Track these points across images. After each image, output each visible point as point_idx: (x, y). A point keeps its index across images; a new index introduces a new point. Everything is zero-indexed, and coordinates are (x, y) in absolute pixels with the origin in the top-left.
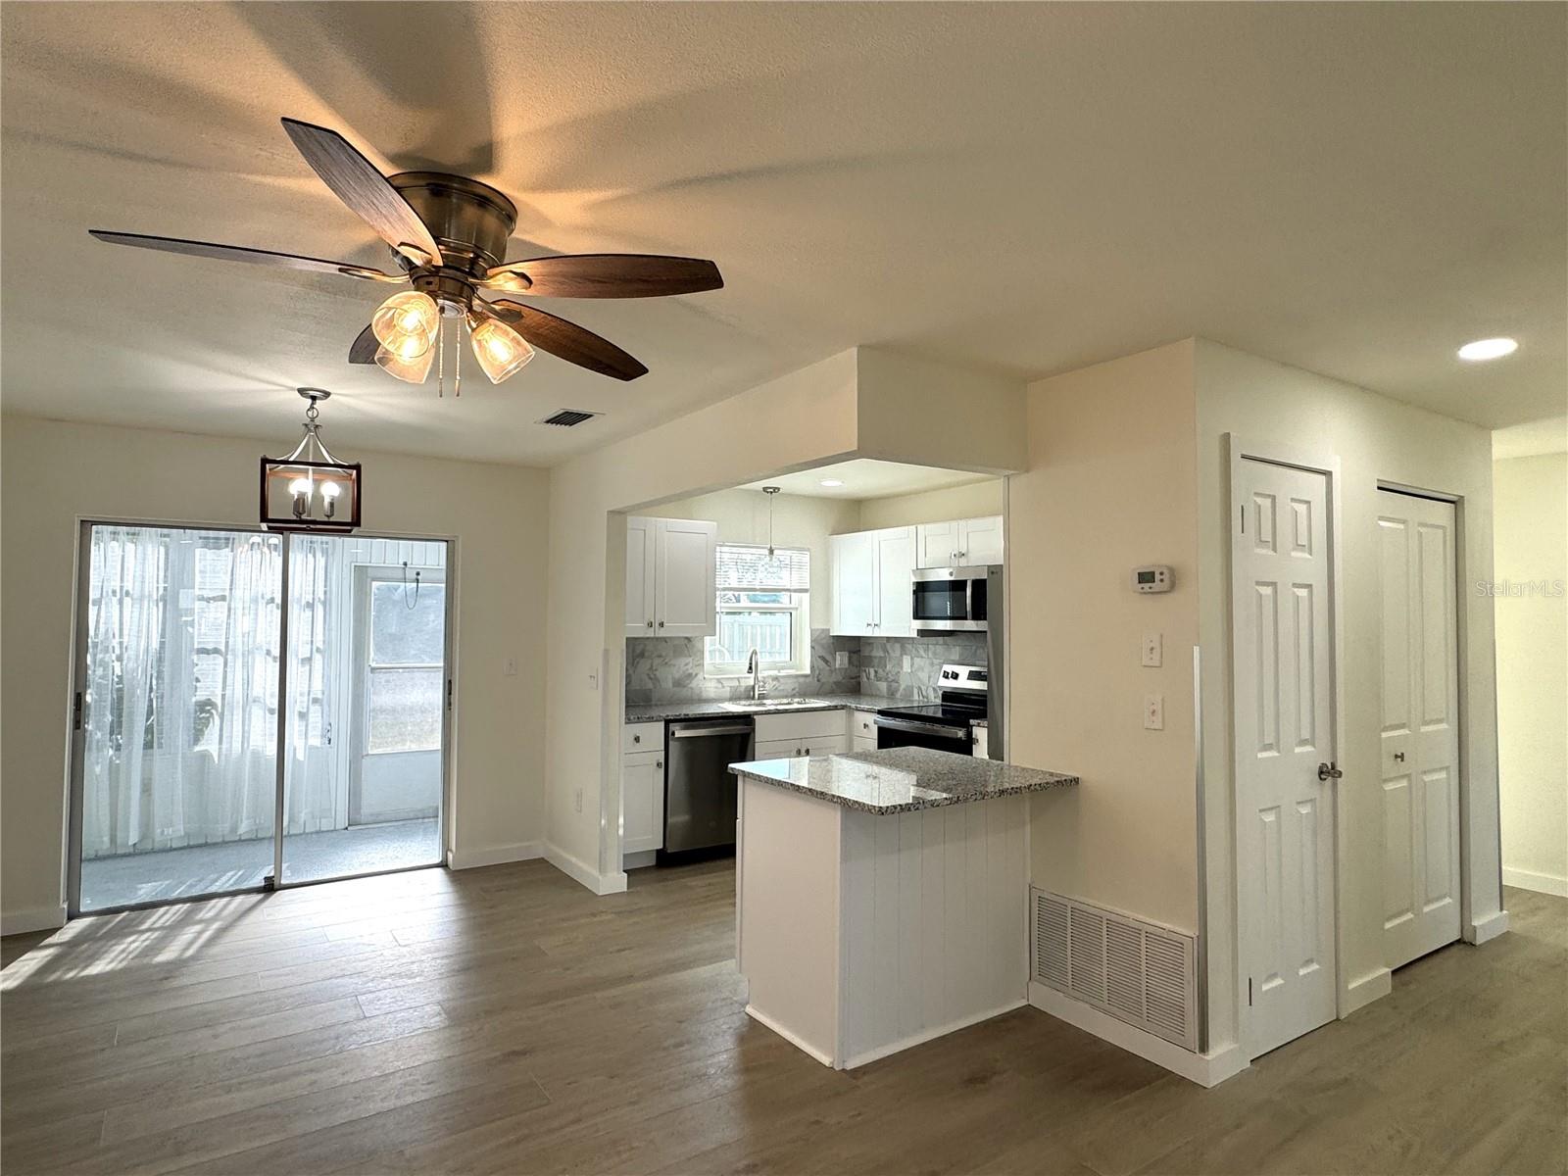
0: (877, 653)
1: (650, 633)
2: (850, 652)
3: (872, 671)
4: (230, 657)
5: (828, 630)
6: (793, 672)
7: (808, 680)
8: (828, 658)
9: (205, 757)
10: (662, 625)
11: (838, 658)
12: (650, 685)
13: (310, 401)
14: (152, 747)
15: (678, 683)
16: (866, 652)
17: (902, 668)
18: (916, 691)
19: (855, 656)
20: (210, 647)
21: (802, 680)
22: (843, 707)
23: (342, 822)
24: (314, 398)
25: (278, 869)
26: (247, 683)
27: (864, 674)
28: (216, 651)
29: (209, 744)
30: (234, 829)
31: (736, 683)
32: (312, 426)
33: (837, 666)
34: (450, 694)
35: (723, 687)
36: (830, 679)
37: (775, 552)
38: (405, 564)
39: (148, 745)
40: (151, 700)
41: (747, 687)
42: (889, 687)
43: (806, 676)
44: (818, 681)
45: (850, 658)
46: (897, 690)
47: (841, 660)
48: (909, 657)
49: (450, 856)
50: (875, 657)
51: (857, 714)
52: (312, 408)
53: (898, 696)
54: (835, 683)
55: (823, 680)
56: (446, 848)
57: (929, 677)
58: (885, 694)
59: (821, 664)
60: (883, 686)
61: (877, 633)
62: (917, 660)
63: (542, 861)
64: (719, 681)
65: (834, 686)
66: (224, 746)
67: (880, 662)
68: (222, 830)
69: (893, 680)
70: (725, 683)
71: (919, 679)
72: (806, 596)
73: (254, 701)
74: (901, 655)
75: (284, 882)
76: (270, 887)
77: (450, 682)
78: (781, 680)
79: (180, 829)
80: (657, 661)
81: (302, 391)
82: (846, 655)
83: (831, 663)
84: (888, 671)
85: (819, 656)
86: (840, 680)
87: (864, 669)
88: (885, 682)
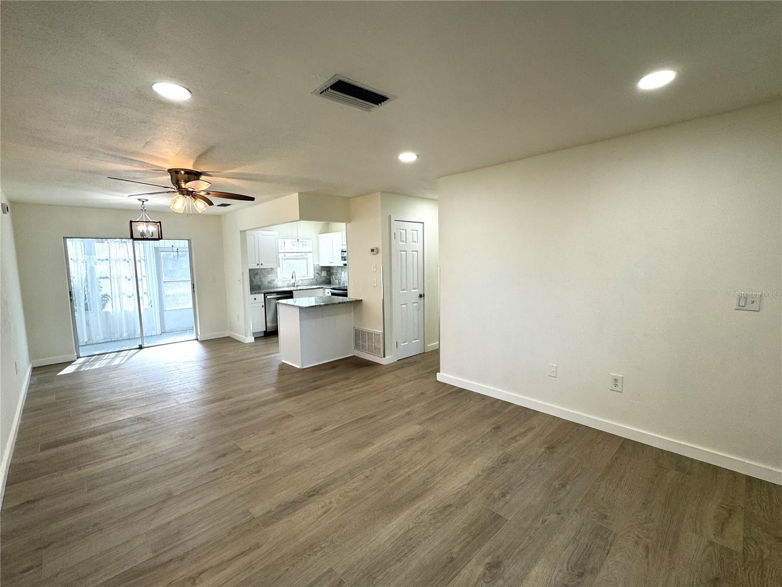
0: (335, 271)
1: (258, 267)
2: (327, 271)
3: (334, 277)
4: (112, 280)
5: (319, 264)
6: (308, 278)
8: (320, 273)
9: (107, 313)
10: (262, 264)
11: (323, 272)
12: (260, 283)
13: (142, 202)
14: (88, 310)
15: (269, 283)
16: (332, 271)
19: (328, 273)
20: (104, 276)
22: (322, 288)
23: (159, 333)
24: (143, 202)
25: (143, 342)
26: (119, 288)
28: (107, 278)
29: (108, 308)
30: (121, 336)
31: (289, 282)
32: (144, 210)
33: (323, 276)
34: (194, 288)
36: (320, 280)
37: (299, 240)
38: (173, 246)
39: (86, 309)
40: (85, 295)
41: (292, 283)
45: (327, 274)
46: (341, 282)
47: (324, 274)
49: (198, 337)
51: (326, 290)
52: (143, 204)
55: (318, 280)
56: (197, 334)
58: (337, 284)
59: (317, 275)
61: (333, 265)
63: (229, 337)
64: (283, 281)
65: (320, 282)
66: (114, 308)
68: (117, 336)
70: (285, 282)
72: (311, 254)
73: (123, 294)
75: (145, 346)
76: (141, 348)
77: (193, 284)
78: (304, 280)
79: (102, 337)
80: (262, 276)
81: (139, 200)
82: (325, 272)
83: (320, 275)
84: (338, 277)
85: (316, 273)
86: (324, 280)
87: (331, 276)
88: (337, 280)
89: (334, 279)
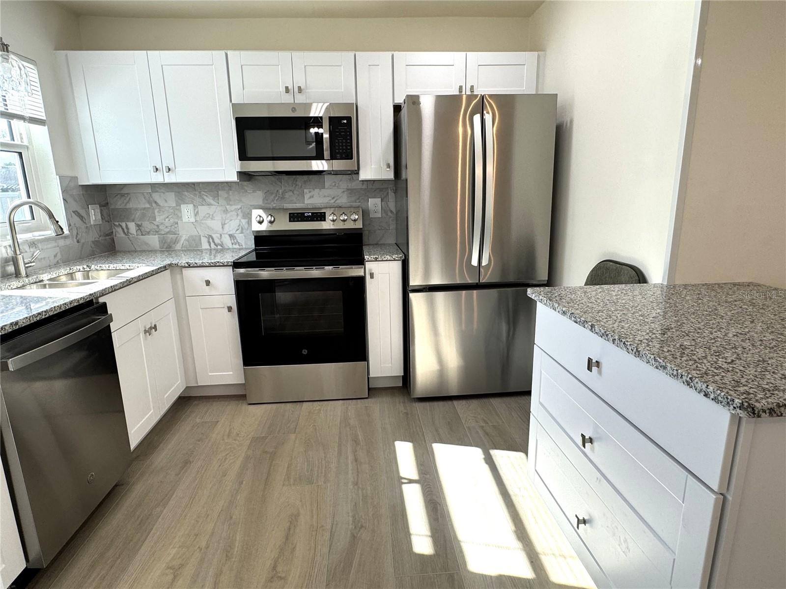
0: (138, 204)
2: (100, 206)
5: (76, 178)
7: (68, 242)
8: (83, 212)
11: (92, 212)
16: (117, 204)
17: (180, 218)
18: (204, 241)
19: (105, 210)
21: (62, 243)
27: (120, 230)
33: (92, 223)
36: (88, 238)
42: (163, 241)
43: (64, 237)
44: (78, 242)
45: (102, 215)
46: (176, 241)
48: (191, 206)
50: (136, 209)
51: (193, 272)
53: (178, 247)
55: (82, 241)
57: (223, 225)
58: (158, 247)
59: (76, 219)
60: (153, 240)
61: (170, 178)
62: (203, 210)
65: (93, 245)
67: (144, 215)
69: (168, 233)
71: (209, 228)
74: (179, 205)
82: (97, 209)
83: (85, 219)
84: (158, 224)
85: (73, 211)
86: (97, 239)
87: (117, 223)
88: (155, 235)
89: (135, 234)
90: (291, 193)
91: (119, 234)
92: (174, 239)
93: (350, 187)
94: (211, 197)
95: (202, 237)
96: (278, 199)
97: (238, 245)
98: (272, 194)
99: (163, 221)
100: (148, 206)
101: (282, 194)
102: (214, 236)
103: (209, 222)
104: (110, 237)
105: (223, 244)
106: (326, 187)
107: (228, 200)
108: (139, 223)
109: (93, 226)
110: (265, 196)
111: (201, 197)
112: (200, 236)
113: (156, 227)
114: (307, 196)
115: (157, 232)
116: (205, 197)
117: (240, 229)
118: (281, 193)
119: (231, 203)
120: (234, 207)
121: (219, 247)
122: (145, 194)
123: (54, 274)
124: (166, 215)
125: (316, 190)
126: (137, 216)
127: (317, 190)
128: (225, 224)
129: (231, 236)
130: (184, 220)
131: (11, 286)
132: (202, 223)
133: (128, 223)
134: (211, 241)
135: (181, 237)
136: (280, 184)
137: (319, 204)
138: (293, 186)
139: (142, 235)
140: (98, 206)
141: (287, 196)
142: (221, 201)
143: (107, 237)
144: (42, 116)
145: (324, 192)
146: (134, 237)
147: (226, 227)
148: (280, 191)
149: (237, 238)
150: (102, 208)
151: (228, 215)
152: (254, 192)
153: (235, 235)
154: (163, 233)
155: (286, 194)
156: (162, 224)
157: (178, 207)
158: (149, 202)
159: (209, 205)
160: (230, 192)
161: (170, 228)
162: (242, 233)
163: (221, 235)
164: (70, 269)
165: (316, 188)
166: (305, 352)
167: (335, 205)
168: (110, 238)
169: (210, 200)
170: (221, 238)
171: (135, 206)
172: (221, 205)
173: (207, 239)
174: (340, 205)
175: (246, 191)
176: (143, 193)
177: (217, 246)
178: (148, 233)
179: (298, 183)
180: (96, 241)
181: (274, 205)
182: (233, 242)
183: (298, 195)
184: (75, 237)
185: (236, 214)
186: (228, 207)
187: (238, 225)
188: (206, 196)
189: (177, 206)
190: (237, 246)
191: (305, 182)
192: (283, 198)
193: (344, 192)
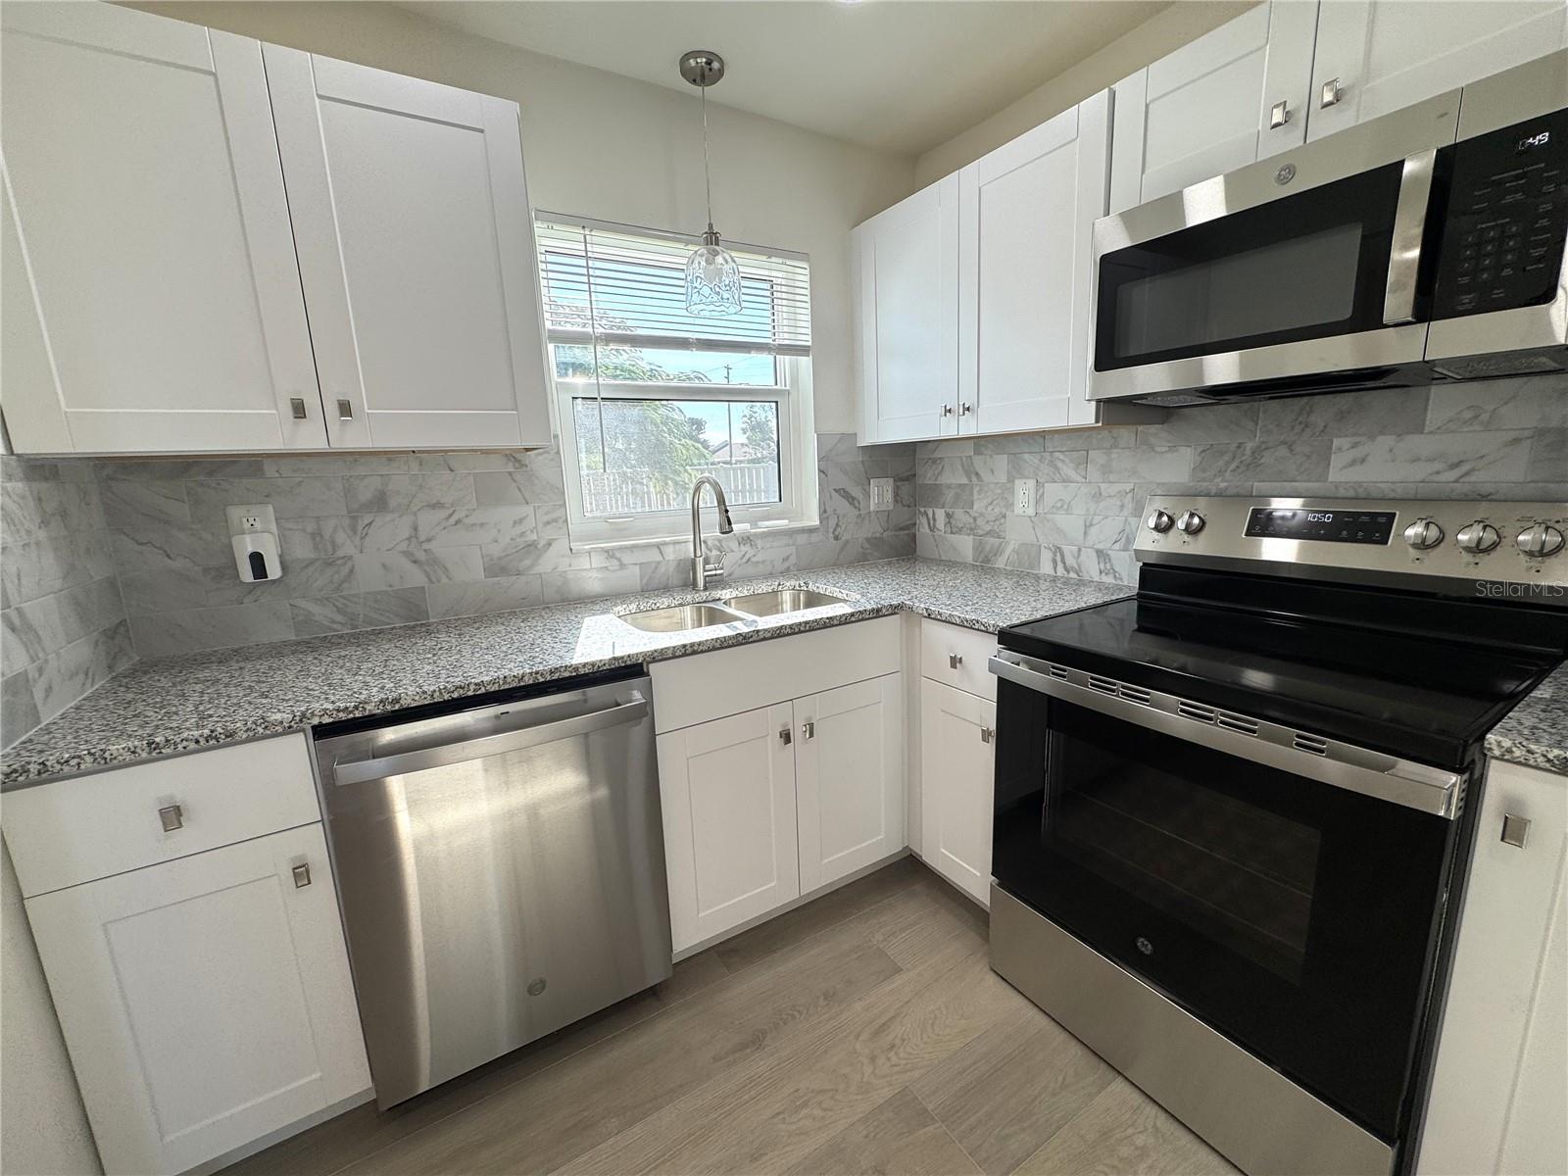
0: (951, 477)
2: (899, 479)
3: (940, 514)
5: (854, 434)
6: (782, 523)
7: (815, 538)
8: (856, 492)
11: (874, 490)
12: (416, 578)
15: (497, 568)
16: (927, 476)
17: (1010, 505)
18: (1046, 557)
19: (905, 488)
21: (802, 539)
22: (895, 610)
27: (924, 520)
31: (654, 556)
33: (872, 509)
35: (622, 566)
36: (857, 534)
41: (680, 562)
42: (979, 548)
43: (811, 530)
44: (836, 538)
45: (896, 495)
46: (998, 552)
47: (880, 495)
48: (1031, 483)
50: (949, 486)
51: (934, 631)
53: (1000, 563)
54: (868, 540)
55: (846, 537)
57: (1088, 526)
58: (970, 559)
59: (841, 504)
60: (965, 546)
61: (969, 427)
62: (1054, 492)
64: (609, 554)
65: (867, 546)
67: (958, 495)
69: (988, 533)
70: (627, 558)
71: (1059, 531)
72: (805, 362)
74: (1011, 480)
78: (759, 543)
80: (428, 520)
82: (888, 486)
83: (859, 503)
84: (976, 515)
85: (835, 490)
86: (878, 535)
87: (922, 510)
88: (969, 535)
89: (942, 528)
90: (1283, 451)
91: (923, 529)
92: (997, 544)
93: (1554, 424)
94: (1072, 462)
95: (1043, 548)
96: (1238, 467)
97: (1112, 576)
98: (1222, 453)
99: (984, 510)
100: (964, 481)
101: (1253, 453)
102: (1066, 549)
103: (1061, 519)
104: (906, 532)
105: (1080, 569)
106: (1429, 426)
107: (1106, 470)
108: (950, 511)
109: (873, 515)
110: (1200, 459)
111: (1051, 463)
112: (1040, 546)
113: (972, 521)
114: (1336, 461)
115: (971, 529)
116: (1060, 465)
117: (1123, 539)
118: (1248, 452)
119: (1112, 477)
120: (1117, 488)
121: (1072, 575)
122: (964, 459)
123: (745, 592)
124: (990, 500)
125: (1380, 438)
126: (949, 498)
127: (1386, 441)
128: (1091, 525)
129: (1100, 553)
130: (1016, 512)
131: (658, 605)
132: (1048, 521)
133: (936, 510)
134: (1058, 558)
135: (1008, 543)
136: (1251, 425)
137: (1382, 485)
138: (1293, 428)
139: (952, 533)
140: (891, 480)
141: (1267, 458)
142: (1093, 473)
143: (902, 533)
144: (806, 339)
145: (1416, 443)
146: (941, 535)
147: (1093, 531)
148: (1249, 446)
149: (1113, 561)
150: (899, 484)
151: (1102, 505)
152: (1172, 449)
153: (1109, 552)
154: (981, 532)
155: (1265, 453)
156: (981, 515)
157: (1008, 485)
158: (968, 474)
159: (1066, 481)
160: (1115, 451)
161: (992, 523)
162: (1125, 549)
163: (1080, 550)
164: (779, 585)
165: (1381, 433)
166: (1145, 946)
167: (1461, 488)
168: (908, 534)
169: (1068, 470)
170: (1079, 555)
171: (948, 482)
172: (1090, 483)
173: (1051, 555)
174: (1487, 489)
175: (1152, 448)
176: (960, 457)
177: (1068, 573)
178: (960, 531)
179: (1313, 418)
180: (875, 538)
181: (1223, 485)
182: (1102, 568)
183: (1309, 457)
184: (831, 530)
185: (1119, 503)
186: (1103, 486)
187: (1119, 531)
188: (1063, 461)
189: (1009, 481)
190: (1109, 580)
191: (1342, 416)
192: (1253, 465)
193: (1516, 441)
